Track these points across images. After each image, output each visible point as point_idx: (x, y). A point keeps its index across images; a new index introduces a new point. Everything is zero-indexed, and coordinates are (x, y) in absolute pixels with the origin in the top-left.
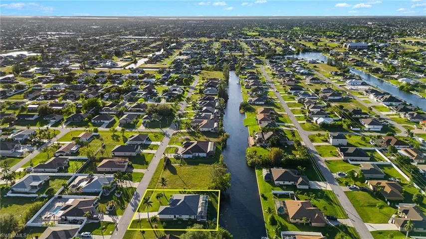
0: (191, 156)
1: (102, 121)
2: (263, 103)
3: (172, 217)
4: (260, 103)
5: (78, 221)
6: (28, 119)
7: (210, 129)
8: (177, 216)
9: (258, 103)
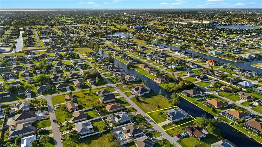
0: (144, 94)
1: (64, 87)
2: (136, 62)
3: (177, 120)
4: (135, 63)
5: (140, 135)
6: (6, 97)
7: (133, 80)
8: (179, 119)
9: (134, 63)
